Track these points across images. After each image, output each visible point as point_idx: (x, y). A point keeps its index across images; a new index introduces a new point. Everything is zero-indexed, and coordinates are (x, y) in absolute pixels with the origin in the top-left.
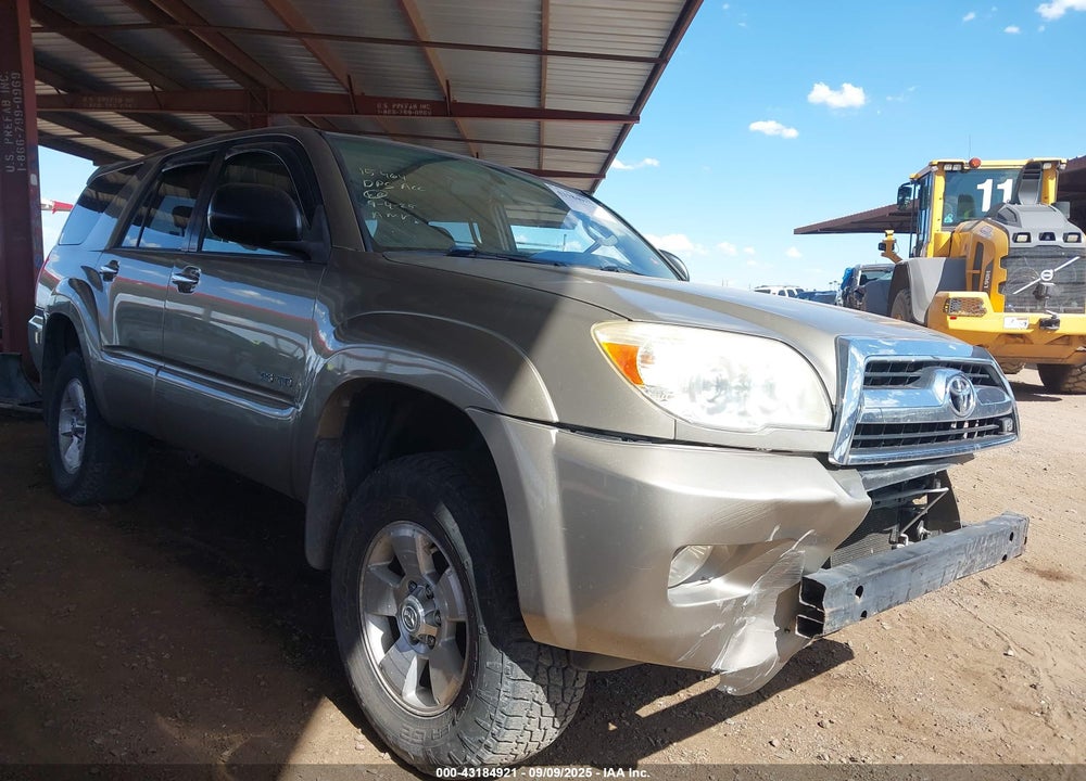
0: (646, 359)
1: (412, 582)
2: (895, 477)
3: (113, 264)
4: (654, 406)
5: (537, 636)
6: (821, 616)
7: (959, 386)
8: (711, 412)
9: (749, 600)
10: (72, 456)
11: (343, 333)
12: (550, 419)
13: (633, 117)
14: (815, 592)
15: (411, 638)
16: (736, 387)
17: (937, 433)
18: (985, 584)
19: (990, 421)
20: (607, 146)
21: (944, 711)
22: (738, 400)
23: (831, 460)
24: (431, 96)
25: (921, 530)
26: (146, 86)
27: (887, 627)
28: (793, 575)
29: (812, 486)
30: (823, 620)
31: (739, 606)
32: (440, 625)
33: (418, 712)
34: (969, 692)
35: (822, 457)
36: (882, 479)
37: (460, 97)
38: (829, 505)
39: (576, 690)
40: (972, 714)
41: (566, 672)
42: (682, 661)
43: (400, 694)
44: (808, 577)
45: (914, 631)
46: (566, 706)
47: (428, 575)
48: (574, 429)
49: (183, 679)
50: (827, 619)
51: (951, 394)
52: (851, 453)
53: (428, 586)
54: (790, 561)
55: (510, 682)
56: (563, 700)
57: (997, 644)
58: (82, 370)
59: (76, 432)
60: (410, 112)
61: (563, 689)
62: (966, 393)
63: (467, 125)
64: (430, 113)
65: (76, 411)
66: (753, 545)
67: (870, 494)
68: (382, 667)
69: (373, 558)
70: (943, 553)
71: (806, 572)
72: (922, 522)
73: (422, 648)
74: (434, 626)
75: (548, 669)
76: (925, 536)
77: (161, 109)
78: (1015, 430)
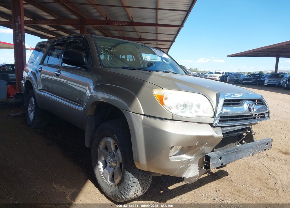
0: (166, 99)
1: (110, 152)
2: (231, 129)
3: (41, 68)
4: (167, 111)
5: (138, 167)
6: (209, 165)
7: (251, 105)
8: (182, 112)
9: (192, 160)
10: (31, 116)
11: (95, 88)
12: (142, 113)
13: (182, 26)
14: (208, 158)
15: (110, 166)
16: (189, 106)
17: (244, 118)
18: (267, 155)
19: (261, 114)
20: (175, 33)
21: (250, 189)
22: (190, 109)
23: (213, 125)
24: (127, 20)
25: (244, 142)
26: (53, 18)
27: (238, 166)
28: (203, 154)
29: (207, 131)
30: (210, 166)
31: (189, 161)
32: (116, 163)
33: (111, 185)
34: (257, 184)
35: (211, 125)
36: (228, 130)
37: (135, 20)
38: (212, 137)
39: (149, 181)
40: (258, 190)
41: (146, 176)
42: (174, 175)
43: (107, 180)
44: (206, 154)
45: (245, 167)
46: (147, 185)
47: (114, 151)
48: (147, 116)
49: (55, 174)
50: (211, 165)
51: (248, 107)
52: (219, 123)
53: (114, 153)
54: (202, 150)
55: (132, 178)
56: (146, 183)
57: (267, 171)
58: (33, 94)
59: (32, 110)
60: (122, 25)
61: (146, 180)
62: (253, 107)
63: (137, 28)
64: (127, 25)
65: (32, 105)
66: (192, 146)
67: (223, 134)
68: (103, 173)
69: (101, 146)
70: (246, 149)
71: (206, 153)
72: (244, 140)
73: (112, 169)
74: (115, 163)
75: (142, 175)
76: (245, 143)
77: (57, 24)
78: (269, 116)
